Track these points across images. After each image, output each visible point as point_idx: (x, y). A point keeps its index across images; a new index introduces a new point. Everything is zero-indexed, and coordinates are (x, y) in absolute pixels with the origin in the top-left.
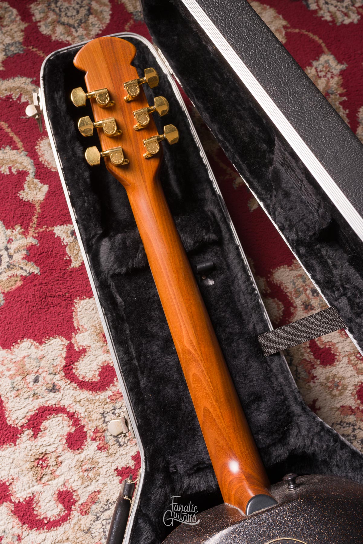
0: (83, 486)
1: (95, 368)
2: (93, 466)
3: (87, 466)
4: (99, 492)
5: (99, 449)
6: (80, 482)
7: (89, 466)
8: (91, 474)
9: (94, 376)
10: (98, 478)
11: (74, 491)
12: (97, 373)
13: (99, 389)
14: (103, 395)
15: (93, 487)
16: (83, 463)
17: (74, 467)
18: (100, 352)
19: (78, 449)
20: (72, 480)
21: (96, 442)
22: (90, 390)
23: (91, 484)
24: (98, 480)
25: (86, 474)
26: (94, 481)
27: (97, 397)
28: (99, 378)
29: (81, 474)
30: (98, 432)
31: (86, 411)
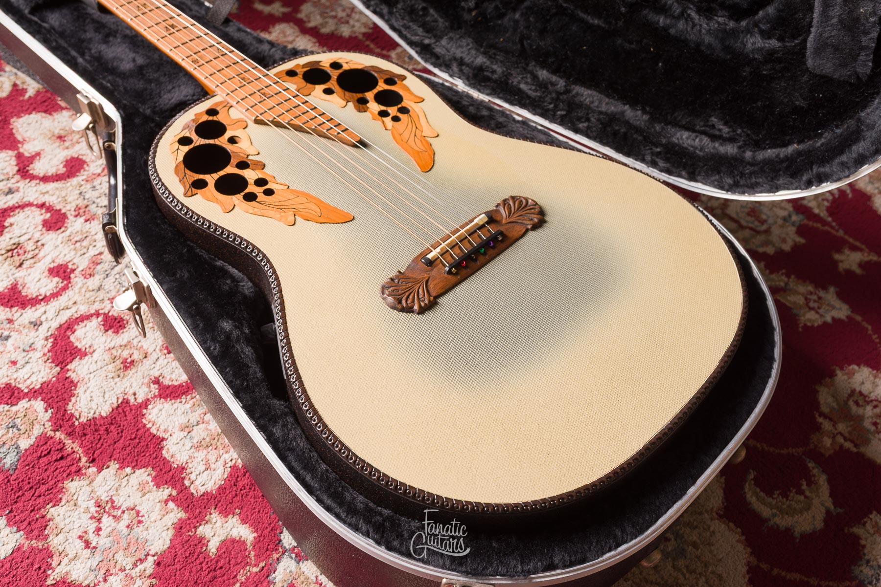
0: (79, 254)
1: (58, 163)
2: (85, 235)
3: (77, 239)
4: (101, 254)
5: (86, 221)
6: (73, 253)
7: (80, 237)
8: (85, 243)
9: (58, 170)
10: (94, 244)
11: (69, 262)
12: (62, 166)
13: (69, 177)
14: (74, 181)
15: (92, 252)
16: (71, 238)
17: (62, 243)
18: (58, 150)
19: (60, 228)
20: (62, 255)
21: (81, 216)
22: (57, 181)
23: (87, 252)
24: (95, 246)
25: (78, 244)
26: (91, 247)
27: (69, 184)
28: (65, 169)
29: (73, 247)
30: (80, 209)
31: (58, 198)
